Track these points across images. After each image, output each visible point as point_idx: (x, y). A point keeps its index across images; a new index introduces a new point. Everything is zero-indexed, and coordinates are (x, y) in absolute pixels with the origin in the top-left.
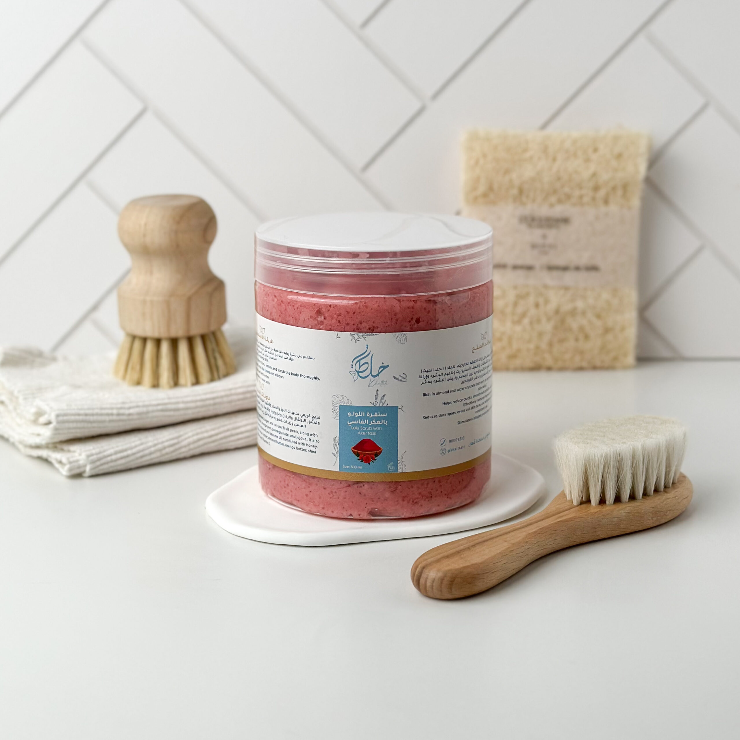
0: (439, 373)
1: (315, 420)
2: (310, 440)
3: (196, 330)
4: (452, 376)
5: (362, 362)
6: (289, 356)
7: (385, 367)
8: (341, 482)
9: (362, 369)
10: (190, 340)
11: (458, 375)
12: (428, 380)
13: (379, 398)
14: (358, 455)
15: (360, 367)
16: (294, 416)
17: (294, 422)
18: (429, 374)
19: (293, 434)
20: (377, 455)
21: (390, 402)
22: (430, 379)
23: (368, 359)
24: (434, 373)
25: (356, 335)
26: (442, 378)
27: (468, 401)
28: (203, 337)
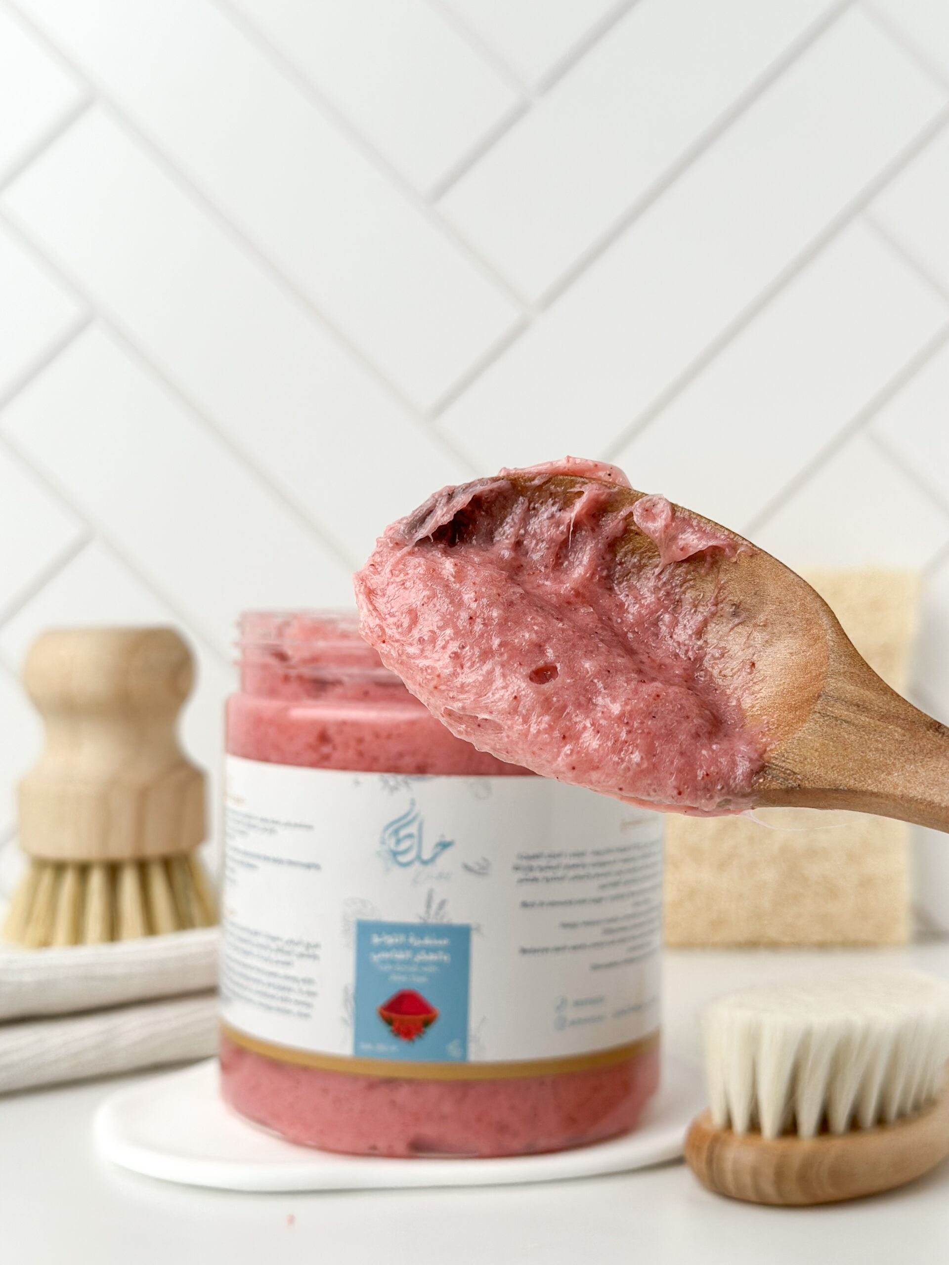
0: (554, 862)
1: (310, 952)
2: (301, 992)
3: (154, 847)
4: (581, 872)
5: (403, 833)
6: (270, 826)
7: (445, 845)
8: (355, 1078)
9: (403, 846)
10: (142, 867)
11: (592, 871)
12: (531, 875)
13: (434, 906)
14: (389, 1022)
15: (398, 842)
16: (273, 945)
17: (274, 956)
18: (535, 863)
19: (272, 980)
20: (427, 1023)
21: (455, 916)
22: (537, 874)
23: (413, 829)
24: (543, 862)
25: (392, 779)
26: (560, 873)
27: (614, 926)
28: (167, 864)
